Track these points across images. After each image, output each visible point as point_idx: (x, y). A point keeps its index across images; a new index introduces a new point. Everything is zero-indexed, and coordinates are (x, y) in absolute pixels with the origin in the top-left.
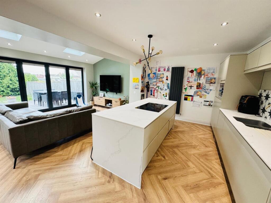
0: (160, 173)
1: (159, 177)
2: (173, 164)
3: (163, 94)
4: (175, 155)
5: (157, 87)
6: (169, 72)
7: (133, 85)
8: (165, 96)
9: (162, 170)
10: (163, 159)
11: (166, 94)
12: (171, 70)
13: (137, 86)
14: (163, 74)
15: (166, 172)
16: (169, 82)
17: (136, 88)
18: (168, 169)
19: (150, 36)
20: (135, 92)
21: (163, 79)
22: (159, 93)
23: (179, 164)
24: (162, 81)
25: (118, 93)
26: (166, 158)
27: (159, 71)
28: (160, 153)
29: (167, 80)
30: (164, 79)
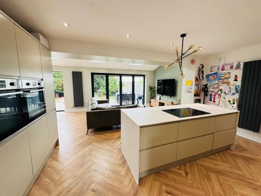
0: (167, 185)
1: (164, 188)
2: (193, 186)
3: (228, 100)
4: (206, 180)
5: (218, 91)
6: (240, 70)
7: (186, 89)
8: (232, 103)
9: (172, 183)
10: (184, 174)
11: (234, 100)
12: (242, 66)
13: (190, 89)
14: (229, 73)
15: (176, 189)
16: (239, 83)
17: (189, 92)
18: (180, 187)
19: (183, 36)
20: (187, 96)
21: (229, 80)
22: (222, 98)
23: (203, 192)
24: (228, 83)
25: (172, 97)
26: (189, 176)
27: (223, 69)
28: (185, 169)
29: (236, 80)
30: (231, 80)
